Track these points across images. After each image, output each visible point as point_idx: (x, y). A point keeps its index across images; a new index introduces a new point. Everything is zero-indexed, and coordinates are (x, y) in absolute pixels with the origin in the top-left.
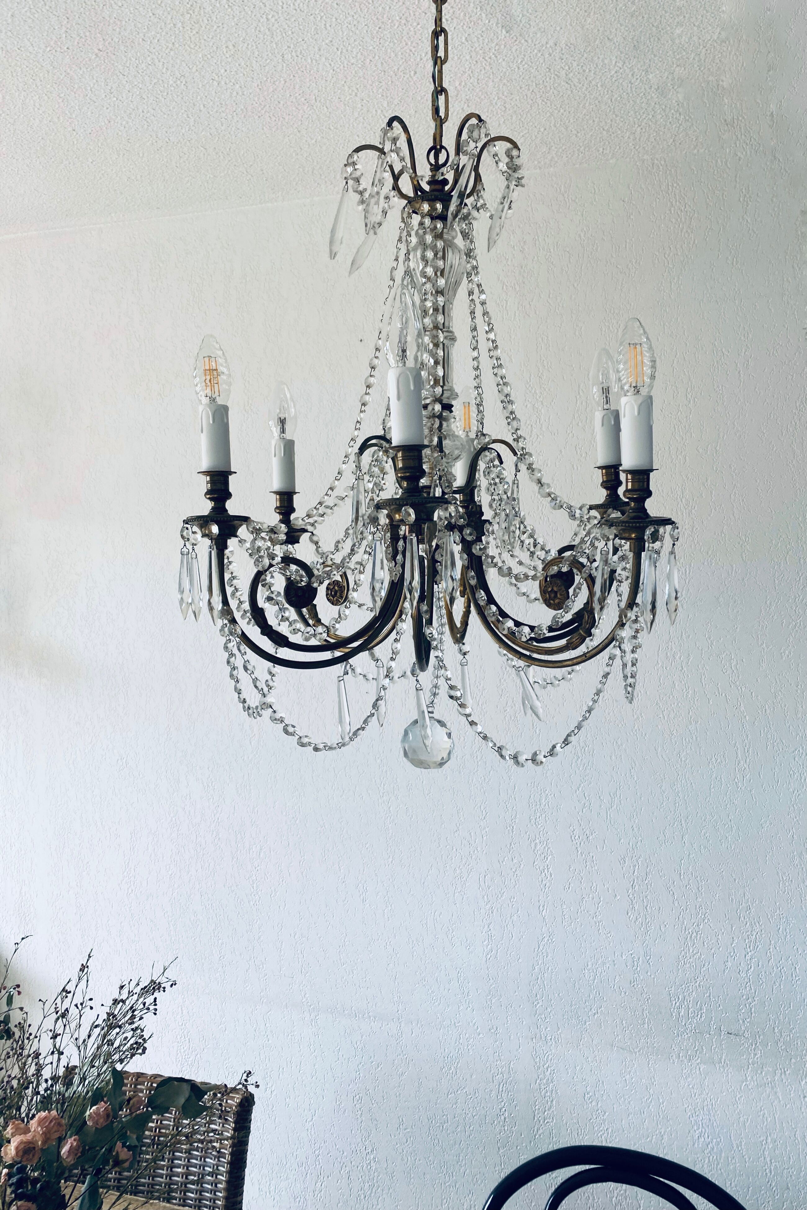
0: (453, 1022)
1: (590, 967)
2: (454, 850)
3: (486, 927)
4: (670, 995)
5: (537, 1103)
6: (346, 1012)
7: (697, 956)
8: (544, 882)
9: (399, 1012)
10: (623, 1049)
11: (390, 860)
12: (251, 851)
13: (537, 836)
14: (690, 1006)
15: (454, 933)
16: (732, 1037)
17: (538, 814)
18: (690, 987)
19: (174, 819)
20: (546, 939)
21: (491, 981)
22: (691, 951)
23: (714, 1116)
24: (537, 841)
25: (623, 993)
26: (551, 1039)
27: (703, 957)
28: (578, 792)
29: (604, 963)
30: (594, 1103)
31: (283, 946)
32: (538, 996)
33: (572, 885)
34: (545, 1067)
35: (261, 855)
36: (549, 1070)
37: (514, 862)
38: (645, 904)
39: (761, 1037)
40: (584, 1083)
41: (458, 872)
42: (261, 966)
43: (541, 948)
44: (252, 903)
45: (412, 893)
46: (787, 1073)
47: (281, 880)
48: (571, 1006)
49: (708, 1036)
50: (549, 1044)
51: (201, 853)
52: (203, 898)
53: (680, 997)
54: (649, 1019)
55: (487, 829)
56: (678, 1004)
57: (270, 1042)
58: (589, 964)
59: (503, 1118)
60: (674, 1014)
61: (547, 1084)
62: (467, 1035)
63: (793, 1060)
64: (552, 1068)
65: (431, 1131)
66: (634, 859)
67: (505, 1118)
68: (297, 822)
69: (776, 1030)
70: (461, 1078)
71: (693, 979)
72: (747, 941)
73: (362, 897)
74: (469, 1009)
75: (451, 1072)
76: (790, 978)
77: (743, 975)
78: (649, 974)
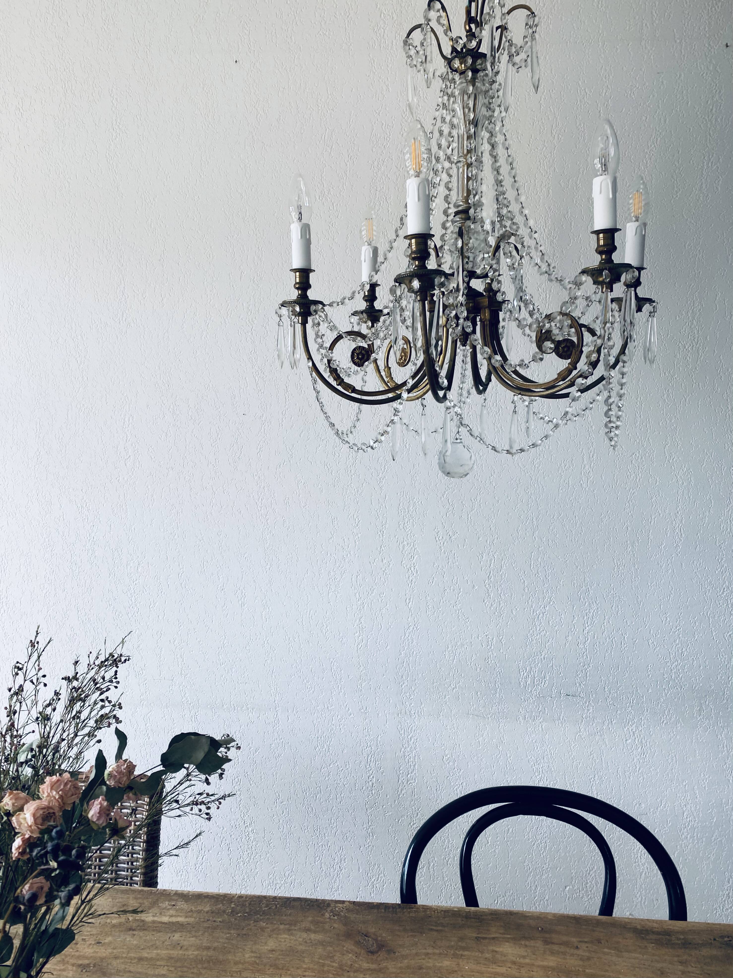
0: (326, 707)
1: (450, 649)
2: (329, 554)
3: (358, 620)
4: (519, 667)
5: (401, 768)
6: (225, 707)
7: (543, 634)
8: (411, 578)
9: (276, 702)
10: (477, 716)
11: (268, 567)
12: (129, 567)
13: (405, 539)
14: (536, 676)
15: (328, 628)
16: (570, 698)
17: (406, 520)
18: (536, 660)
19: (47, 540)
20: (411, 628)
21: (362, 668)
22: (538, 629)
23: (552, 763)
24: (405, 543)
25: (478, 669)
26: (415, 713)
27: (548, 633)
28: (442, 499)
29: (462, 645)
30: (451, 764)
31: (163, 652)
32: (404, 677)
33: (435, 579)
34: (409, 737)
35: (139, 570)
36: (413, 740)
37: (384, 562)
38: (499, 592)
39: (594, 696)
40: (443, 748)
41: (332, 574)
42: (141, 672)
43: (407, 635)
44: (130, 615)
45: (289, 595)
46: (614, 722)
47: (160, 592)
48: (433, 683)
49: (550, 698)
50: (413, 717)
51: (77, 571)
52: (79, 613)
53: (528, 669)
54: (501, 689)
55: (359, 535)
56: (525, 674)
57: (151, 739)
58: (450, 646)
59: (371, 783)
60: (522, 684)
61: (412, 751)
62: (339, 717)
63: (619, 712)
64: (415, 738)
65: (306, 802)
66: (491, 554)
67: (373, 784)
68: (176, 537)
69: (606, 690)
70: (333, 754)
71: (539, 653)
72: (585, 618)
73: (240, 602)
74: (341, 694)
75: (324, 749)
76: (619, 646)
77: (581, 646)
78: (501, 651)
